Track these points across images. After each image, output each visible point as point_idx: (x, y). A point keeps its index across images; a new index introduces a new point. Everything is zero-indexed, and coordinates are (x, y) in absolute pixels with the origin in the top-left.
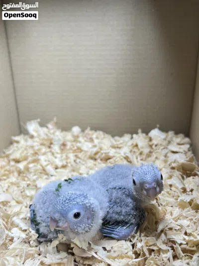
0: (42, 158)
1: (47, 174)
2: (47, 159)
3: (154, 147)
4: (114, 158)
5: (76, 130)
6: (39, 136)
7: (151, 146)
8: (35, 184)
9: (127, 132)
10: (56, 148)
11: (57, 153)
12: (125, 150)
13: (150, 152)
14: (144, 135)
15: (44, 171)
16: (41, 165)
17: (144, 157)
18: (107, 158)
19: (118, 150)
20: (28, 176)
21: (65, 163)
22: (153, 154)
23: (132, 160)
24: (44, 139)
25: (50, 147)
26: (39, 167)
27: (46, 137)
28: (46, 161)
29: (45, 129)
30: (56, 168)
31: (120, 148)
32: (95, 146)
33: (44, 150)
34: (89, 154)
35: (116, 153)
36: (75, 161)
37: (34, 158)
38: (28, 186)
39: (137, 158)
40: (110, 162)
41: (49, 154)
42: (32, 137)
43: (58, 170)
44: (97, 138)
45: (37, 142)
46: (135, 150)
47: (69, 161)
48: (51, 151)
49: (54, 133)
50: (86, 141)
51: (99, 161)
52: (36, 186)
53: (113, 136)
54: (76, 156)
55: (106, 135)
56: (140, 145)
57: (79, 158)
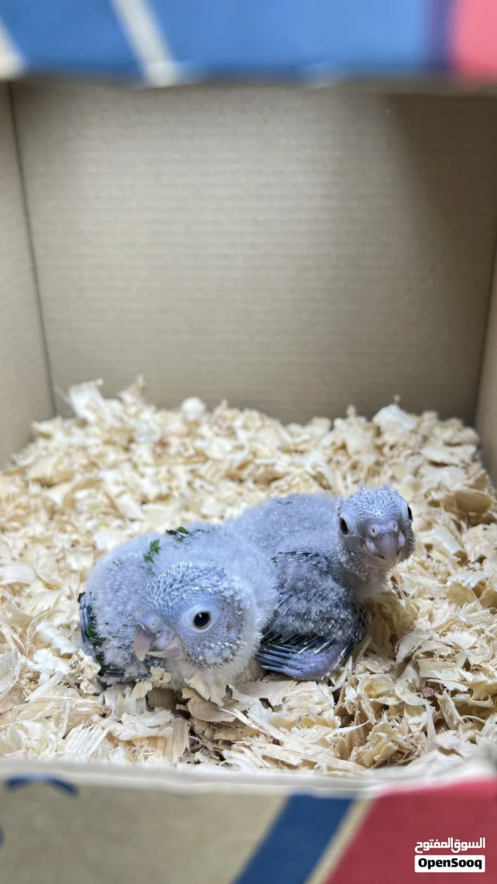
0: (109, 476)
1: (121, 517)
2: (120, 478)
3: (386, 450)
4: (289, 478)
5: (193, 406)
6: (101, 421)
7: (379, 448)
8: (91, 542)
9: (321, 414)
10: (143, 452)
11: (146, 464)
12: (315, 459)
13: (378, 464)
14: (362, 420)
15: (114, 509)
16: (107, 495)
17: (362, 475)
18: (270, 477)
19: (297, 458)
20: (73, 519)
21: (164, 490)
22: (386, 467)
23: (331, 482)
24: (112, 429)
25: (127, 450)
26: (101, 498)
27: (117, 425)
28: (117, 483)
29: (115, 405)
30: (144, 502)
31: (302, 452)
32: (240, 448)
33: (113, 455)
34: (224, 466)
35: (292, 464)
36: (190, 484)
37: (88, 475)
38: (73, 546)
39: (344, 478)
40: (277, 488)
41: (126, 467)
42: (83, 423)
43: (146, 507)
44: (245, 427)
45: (95, 435)
46: (340, 457)
47: (174, 484)
48: (130, 460)
49: (136, 416)
50: (217, 435)
51: (250, 484)
52: (94, 547)
53: (285, 423)
54: (192, 472)
55: (268, 421)
56: (352, 445)
57: (201, 477)
